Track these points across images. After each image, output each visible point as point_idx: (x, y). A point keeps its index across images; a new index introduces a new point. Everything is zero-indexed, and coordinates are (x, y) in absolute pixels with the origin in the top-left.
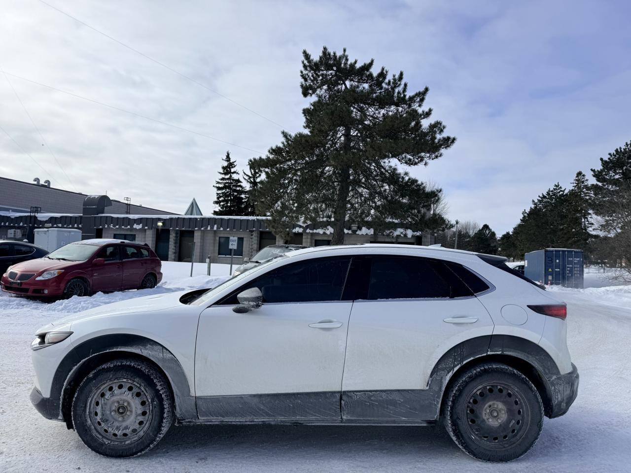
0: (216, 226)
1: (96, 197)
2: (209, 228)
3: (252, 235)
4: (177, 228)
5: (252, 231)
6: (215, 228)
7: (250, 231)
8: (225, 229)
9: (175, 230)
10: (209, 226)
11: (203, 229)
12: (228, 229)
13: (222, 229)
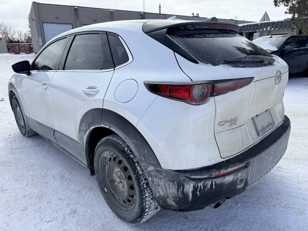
0: (269, 27)
1: (210, 19)
2: (265, 29)
3: (293, 31)
4: (247, 31)
5: (294, 29)
6: (269, 29)
7: (291, 29)
8: (275, 29)
9: (246, 33)
10: (265, 28)
11: (261, 30)
12: (277, 29)
13: (273, 29)
